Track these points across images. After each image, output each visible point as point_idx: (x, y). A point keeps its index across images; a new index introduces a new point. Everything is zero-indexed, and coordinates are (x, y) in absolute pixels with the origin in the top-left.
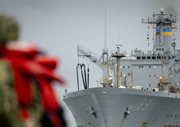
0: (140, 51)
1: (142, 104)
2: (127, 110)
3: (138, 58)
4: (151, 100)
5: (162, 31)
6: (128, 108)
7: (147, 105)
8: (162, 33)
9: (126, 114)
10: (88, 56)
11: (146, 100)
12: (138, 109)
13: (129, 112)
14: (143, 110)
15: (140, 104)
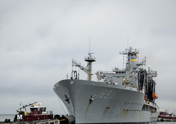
0: (118, 69)
1: (104, 94)
2: (92, 98)
3: (117, 72)
4: (111, 91)
5: (130, 58)
6: (92, 96)
7: (108, 94)
8: (131, 60)
9: (91, 101)
10: (79, 66)
11: (107, 90)
12: (101, 97)
13: (93, 99)
14: (105, 98)
15: (102, 93)
